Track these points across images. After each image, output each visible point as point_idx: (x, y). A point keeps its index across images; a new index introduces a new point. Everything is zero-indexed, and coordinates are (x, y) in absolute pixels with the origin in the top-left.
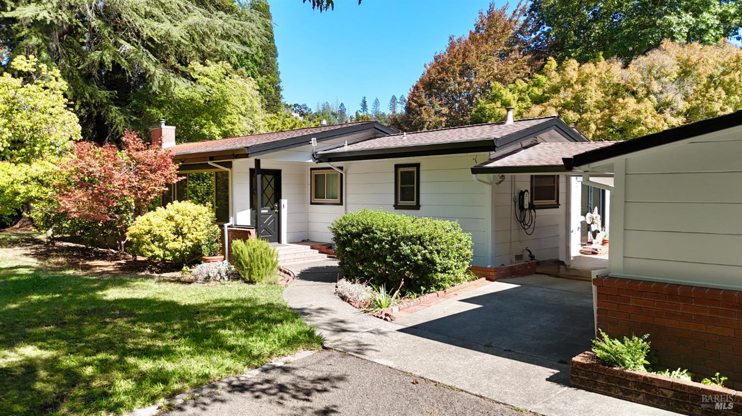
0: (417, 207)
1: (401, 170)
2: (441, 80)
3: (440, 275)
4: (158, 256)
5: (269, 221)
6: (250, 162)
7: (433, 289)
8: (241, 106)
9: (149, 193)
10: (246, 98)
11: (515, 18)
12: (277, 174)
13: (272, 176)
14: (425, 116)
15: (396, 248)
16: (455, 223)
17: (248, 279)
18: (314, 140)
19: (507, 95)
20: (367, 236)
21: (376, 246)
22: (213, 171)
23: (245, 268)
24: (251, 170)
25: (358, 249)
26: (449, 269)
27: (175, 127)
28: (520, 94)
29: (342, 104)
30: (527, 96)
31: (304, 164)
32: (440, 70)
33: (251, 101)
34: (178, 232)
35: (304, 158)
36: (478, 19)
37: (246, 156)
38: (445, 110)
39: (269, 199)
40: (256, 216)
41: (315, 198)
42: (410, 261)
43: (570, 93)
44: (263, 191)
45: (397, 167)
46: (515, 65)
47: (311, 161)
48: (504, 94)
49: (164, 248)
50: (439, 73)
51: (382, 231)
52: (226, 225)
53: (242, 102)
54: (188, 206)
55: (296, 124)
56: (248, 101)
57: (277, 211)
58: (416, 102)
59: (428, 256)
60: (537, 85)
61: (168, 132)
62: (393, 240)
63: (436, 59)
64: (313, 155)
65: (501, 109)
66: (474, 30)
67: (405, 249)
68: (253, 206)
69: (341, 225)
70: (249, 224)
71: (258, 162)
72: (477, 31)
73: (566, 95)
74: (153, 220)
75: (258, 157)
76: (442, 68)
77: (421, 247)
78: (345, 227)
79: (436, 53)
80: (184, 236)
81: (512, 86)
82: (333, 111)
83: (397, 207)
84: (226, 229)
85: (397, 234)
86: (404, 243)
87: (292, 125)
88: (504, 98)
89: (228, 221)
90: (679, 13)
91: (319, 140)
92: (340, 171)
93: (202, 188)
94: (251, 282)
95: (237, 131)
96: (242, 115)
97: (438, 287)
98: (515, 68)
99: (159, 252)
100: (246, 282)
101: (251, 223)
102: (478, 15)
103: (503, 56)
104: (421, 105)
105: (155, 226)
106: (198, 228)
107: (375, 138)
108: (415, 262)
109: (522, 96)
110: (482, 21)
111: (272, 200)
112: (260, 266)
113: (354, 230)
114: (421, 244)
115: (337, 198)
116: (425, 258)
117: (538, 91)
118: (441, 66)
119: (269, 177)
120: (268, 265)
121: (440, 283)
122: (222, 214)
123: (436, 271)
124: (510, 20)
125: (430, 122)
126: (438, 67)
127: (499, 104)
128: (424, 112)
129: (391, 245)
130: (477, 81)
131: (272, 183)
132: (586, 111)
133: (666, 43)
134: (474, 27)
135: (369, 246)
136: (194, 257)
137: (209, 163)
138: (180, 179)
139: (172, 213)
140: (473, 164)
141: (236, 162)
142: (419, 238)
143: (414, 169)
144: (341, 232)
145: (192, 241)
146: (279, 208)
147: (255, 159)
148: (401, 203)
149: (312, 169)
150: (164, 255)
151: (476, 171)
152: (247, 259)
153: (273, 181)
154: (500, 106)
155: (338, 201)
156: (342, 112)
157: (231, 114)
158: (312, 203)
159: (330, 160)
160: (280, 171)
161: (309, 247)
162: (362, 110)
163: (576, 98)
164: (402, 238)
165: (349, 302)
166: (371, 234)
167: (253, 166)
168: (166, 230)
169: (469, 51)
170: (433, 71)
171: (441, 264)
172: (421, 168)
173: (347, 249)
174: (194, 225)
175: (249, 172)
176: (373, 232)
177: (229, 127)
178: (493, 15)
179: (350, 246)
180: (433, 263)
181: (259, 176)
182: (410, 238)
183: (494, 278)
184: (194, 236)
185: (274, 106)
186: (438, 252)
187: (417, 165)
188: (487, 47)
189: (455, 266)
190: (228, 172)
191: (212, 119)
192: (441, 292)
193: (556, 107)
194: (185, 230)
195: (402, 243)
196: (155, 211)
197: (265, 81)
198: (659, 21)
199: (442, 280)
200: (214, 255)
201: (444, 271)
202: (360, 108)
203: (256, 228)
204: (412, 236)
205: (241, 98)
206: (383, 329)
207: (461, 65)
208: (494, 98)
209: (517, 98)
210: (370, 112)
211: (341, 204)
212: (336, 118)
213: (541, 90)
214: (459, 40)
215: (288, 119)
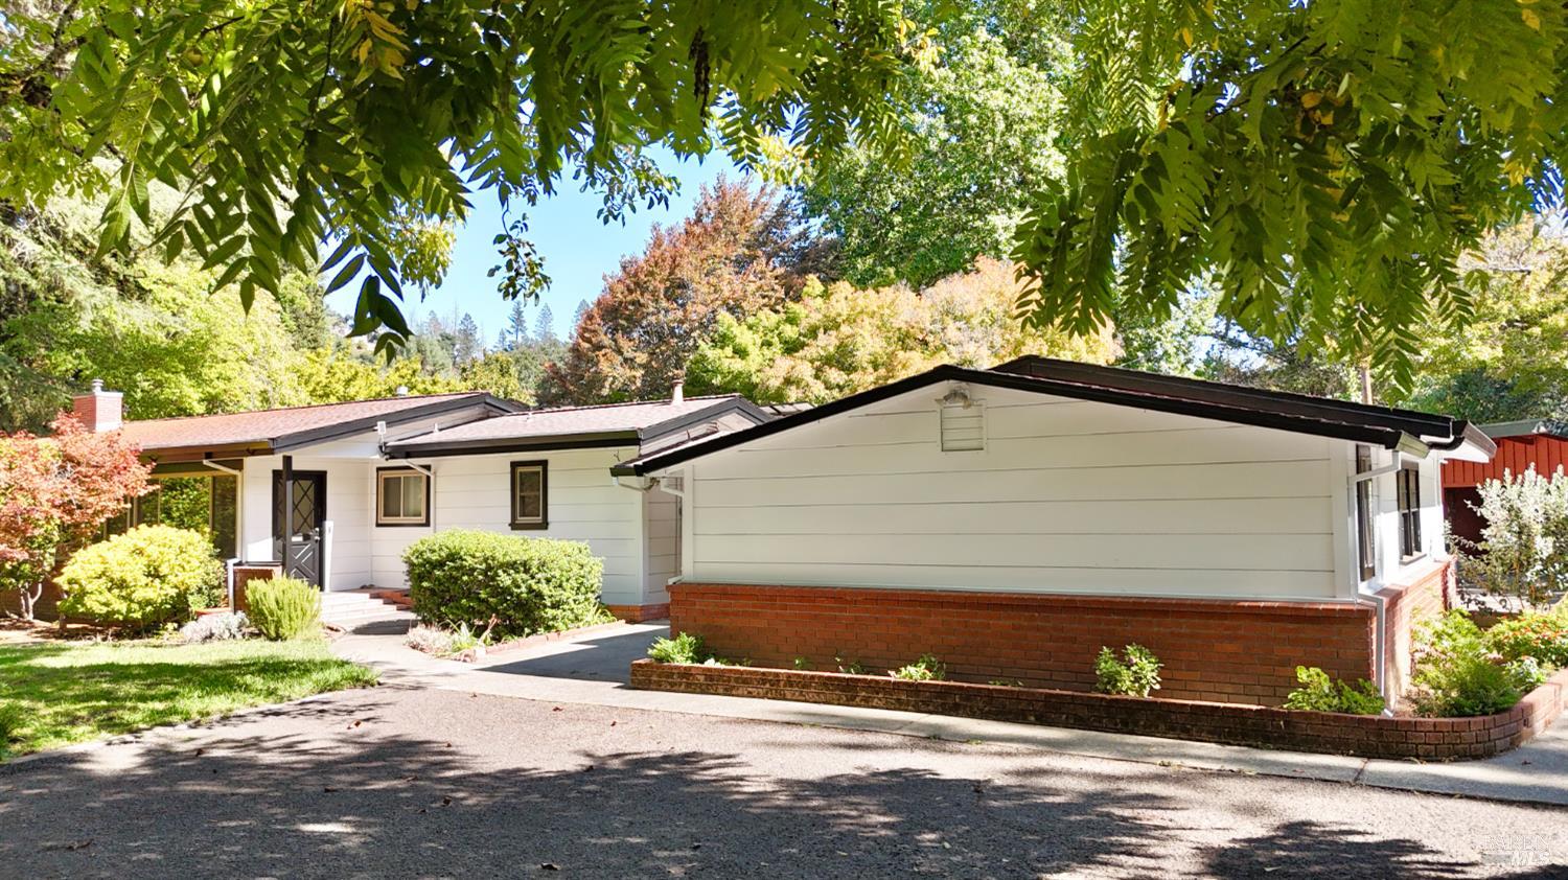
0: (544, 525)
1: (520, 470)
2: (633, 303)
3: (550, 612)
4: (119, 612)
5: (304, 554)
6: (276, 461)
7: (541, 630)
8: (244, 346)
9: (96, 513)
10: (256, 330)
11: (764, 200)
12: (319, 479)
13: (309, 482)
14: (604, 366)
15: (493, 579)
16: (582, 545)
17: (273, 634)
18: (381, 425)
19: (744, 337)
20: (452, 564)
21: (465, 578)
22: (208, 477)
23: (270, 618)
24: (276, 473)
25: (440, 584)
26: (564, 603)
27: (121, 395)
28: (766, 335)
29: (467, 317)
30: (776, 339)
31: (366, 462)
32: (632, 286)
33: (265, 335)
34: (154, 574)
35: (366, 452)
36: (699, 198)
37: (270, 452)
38: (642, 358)
39: (305, 520)
40: (284, 546)
41: (385, 515)
42: (511, 594)
43: (833, 338)
44: (295, 507)
45: (514, 465)
46: (759, 283)
47: (378, 457)
48: (739, 335)
49: (128, 598)
50: (631, 291)
51: (474, 557)
52: (231, 562)
53: (246, 338)
54: (164, 532)
55: (357, 373)
56: (258, 335)
57: (317, 538)
58: (589, 341)
59: (535, 587)
60: (792, 320)
61: (108, 404)
62: (489, 568)
63: (624, 268)
64: (381, 447)
65: (733, 361)
66: (693, 216)
67: (505, 580)
68: (278, 532)
69: (417, 551)
70: (269, 558)
71: (288, 460)
72: (699, 220)
73: (827, 343)
74: (109, 556)
75: (288, 454)
76: (635, 283)
77: (525, 576)
78: (421, 554)
79: (623, 256)
80: (162, 578)
81: (751, 320)
82: (448, 331)
83: (515, 526)
84: (231, 568)
85: (494, 559)
86: (504, 572)
87: (349, 375)
88: (737, 341)
89: (234, 557)
90: (1009, 211)
91: (389, 424)
92: (426, 472)
93: (181, 503)
94: (278, 637)
95: (238, 392)
96: (247, 361)
97: (548, 628)
98: (760, 287)
99: (122, 607)
100: (271, 640)
101: (274, 557)
102: (700, 192)
103: (741, 264)
104: (599, 347)
105: (114, 564)
106: (187, 567)
107: (488, 417)
108: (518, 595)
109: (768, 338)
110: (706, 203)
111: (311, 520)
112: (293, 615)
113: (434, 557)
114: (526, 571)
115: (420, 515)
116: (530, 590)
117: (790, 332)
118: (634, 278)
119: (306, 484)
120: (304, 614)
121: (551, 623)
122: (225, 545)
123: (545, 606)
124: (755, 204)
125: (614, 377)
126: (628, 282)
127: (729, 351)
128: (602, 359)
129: (486, 575)
130: (697, 311)
131: (311, 493)
132: (855, 369)
133: (983, 262)
134: (693, 213)
135: (456, 579)
136: (178, 612)
137: (205, 462)
138: (151, 488)
139: (141, 544)
140: (614, 463)
141: (249, 461)
142: (524, 564)
143: (539, 469)
144: (415, 561)
145: (176, 587)
146: (321, 534)
147: (284, 457)
148: (521, 520)
149: (379, 469)
150: (129, 610)
151: (617, 471)
152: (274, 606)
153: (312, 488)
154: (730, 354)
155: (423, 519)
156: (468, 334)
157: (225, 361)
158: (378, 525)
159: (408, 455)
160: (324, 473)
161: (368, 595)
162: (512, 330)
163: (841, 347)
164: (501, 566)
165: (422, 650)
166: (459, 562)
167: (280, 466)
168: (134, 572)
169: (681, 256)
170: (621, 287)
171: (551, 597)
172: (550, 468)
173: (425, 584)
174: (180, 561)
175: (271, 475)
176: (461, 558)
177: (221, 385)
178: (724, 195)
179: (429, 580)
180: (540, 595)
181: (289, 484)
182: (513, 565)
183: (640, 619)
184: (180, 578)
185: (309, 327)
186: (548, 581)
187: (544, 463)
188: (717, 248)
189: (575, 601)
190: (235, 477)
191: (185, 371)
192: (553, 634)
193: (812, 362)
194: (164, 570)
195: (500, 572)
196: (108, 540)
197: (292, 285)
198: (978, 223)
199: (554, 618)
200: (216, 606)
201: (555, 606)
202: (508, 324)
203: (284, 564)
204: (515, 563)
205: (246, 331)
206: (452, 671)
207: (668, 280)
208: (722, 341)
209: (759, 342)
210: (530, 334)
211: (427, 524)
212: (454, 345)
213: (795, 329)
214: (670, 231)
215: (341, 363)
